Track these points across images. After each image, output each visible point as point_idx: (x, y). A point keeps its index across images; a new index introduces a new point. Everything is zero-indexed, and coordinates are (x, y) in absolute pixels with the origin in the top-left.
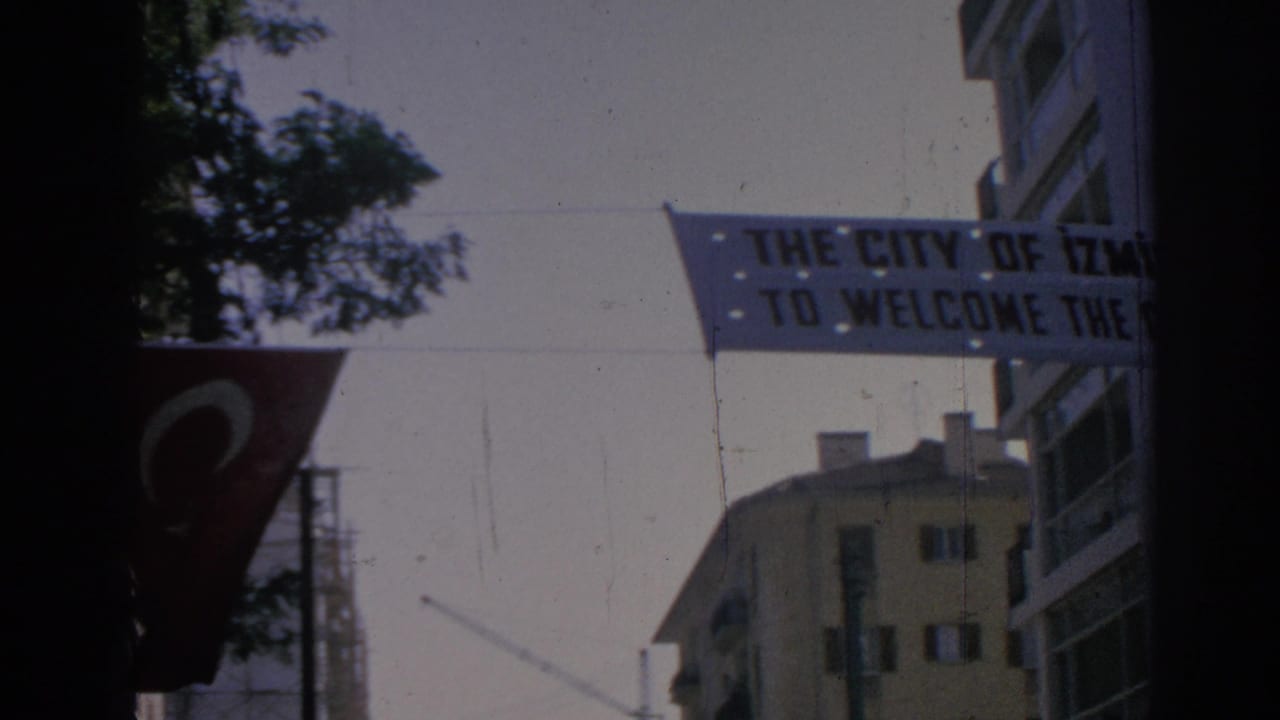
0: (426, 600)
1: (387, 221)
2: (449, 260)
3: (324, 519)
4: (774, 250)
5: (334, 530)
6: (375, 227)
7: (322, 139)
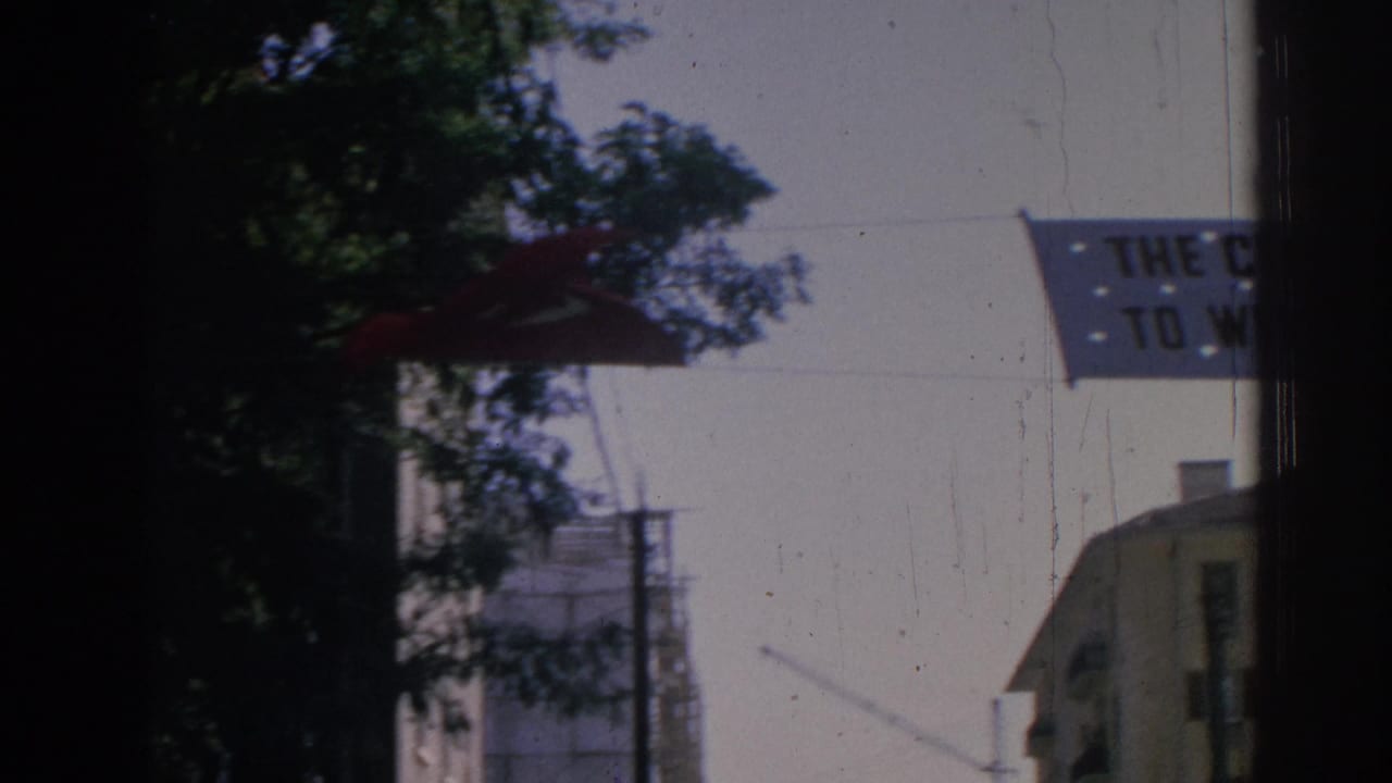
0: (766, 651)
1: (721, 242)
2: (788, 283)
3: (657, 564)
4: (1136, 258)
5: (666, 576)
6: (709, 251)
7: (648, 154)
